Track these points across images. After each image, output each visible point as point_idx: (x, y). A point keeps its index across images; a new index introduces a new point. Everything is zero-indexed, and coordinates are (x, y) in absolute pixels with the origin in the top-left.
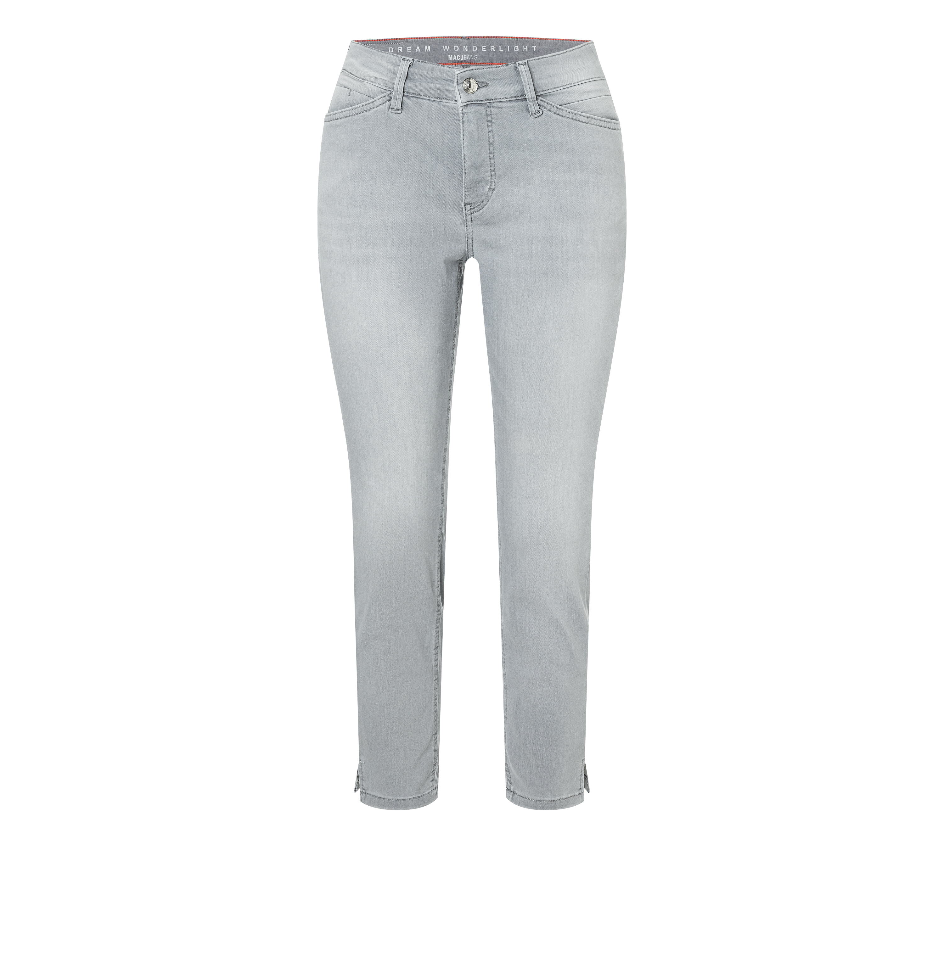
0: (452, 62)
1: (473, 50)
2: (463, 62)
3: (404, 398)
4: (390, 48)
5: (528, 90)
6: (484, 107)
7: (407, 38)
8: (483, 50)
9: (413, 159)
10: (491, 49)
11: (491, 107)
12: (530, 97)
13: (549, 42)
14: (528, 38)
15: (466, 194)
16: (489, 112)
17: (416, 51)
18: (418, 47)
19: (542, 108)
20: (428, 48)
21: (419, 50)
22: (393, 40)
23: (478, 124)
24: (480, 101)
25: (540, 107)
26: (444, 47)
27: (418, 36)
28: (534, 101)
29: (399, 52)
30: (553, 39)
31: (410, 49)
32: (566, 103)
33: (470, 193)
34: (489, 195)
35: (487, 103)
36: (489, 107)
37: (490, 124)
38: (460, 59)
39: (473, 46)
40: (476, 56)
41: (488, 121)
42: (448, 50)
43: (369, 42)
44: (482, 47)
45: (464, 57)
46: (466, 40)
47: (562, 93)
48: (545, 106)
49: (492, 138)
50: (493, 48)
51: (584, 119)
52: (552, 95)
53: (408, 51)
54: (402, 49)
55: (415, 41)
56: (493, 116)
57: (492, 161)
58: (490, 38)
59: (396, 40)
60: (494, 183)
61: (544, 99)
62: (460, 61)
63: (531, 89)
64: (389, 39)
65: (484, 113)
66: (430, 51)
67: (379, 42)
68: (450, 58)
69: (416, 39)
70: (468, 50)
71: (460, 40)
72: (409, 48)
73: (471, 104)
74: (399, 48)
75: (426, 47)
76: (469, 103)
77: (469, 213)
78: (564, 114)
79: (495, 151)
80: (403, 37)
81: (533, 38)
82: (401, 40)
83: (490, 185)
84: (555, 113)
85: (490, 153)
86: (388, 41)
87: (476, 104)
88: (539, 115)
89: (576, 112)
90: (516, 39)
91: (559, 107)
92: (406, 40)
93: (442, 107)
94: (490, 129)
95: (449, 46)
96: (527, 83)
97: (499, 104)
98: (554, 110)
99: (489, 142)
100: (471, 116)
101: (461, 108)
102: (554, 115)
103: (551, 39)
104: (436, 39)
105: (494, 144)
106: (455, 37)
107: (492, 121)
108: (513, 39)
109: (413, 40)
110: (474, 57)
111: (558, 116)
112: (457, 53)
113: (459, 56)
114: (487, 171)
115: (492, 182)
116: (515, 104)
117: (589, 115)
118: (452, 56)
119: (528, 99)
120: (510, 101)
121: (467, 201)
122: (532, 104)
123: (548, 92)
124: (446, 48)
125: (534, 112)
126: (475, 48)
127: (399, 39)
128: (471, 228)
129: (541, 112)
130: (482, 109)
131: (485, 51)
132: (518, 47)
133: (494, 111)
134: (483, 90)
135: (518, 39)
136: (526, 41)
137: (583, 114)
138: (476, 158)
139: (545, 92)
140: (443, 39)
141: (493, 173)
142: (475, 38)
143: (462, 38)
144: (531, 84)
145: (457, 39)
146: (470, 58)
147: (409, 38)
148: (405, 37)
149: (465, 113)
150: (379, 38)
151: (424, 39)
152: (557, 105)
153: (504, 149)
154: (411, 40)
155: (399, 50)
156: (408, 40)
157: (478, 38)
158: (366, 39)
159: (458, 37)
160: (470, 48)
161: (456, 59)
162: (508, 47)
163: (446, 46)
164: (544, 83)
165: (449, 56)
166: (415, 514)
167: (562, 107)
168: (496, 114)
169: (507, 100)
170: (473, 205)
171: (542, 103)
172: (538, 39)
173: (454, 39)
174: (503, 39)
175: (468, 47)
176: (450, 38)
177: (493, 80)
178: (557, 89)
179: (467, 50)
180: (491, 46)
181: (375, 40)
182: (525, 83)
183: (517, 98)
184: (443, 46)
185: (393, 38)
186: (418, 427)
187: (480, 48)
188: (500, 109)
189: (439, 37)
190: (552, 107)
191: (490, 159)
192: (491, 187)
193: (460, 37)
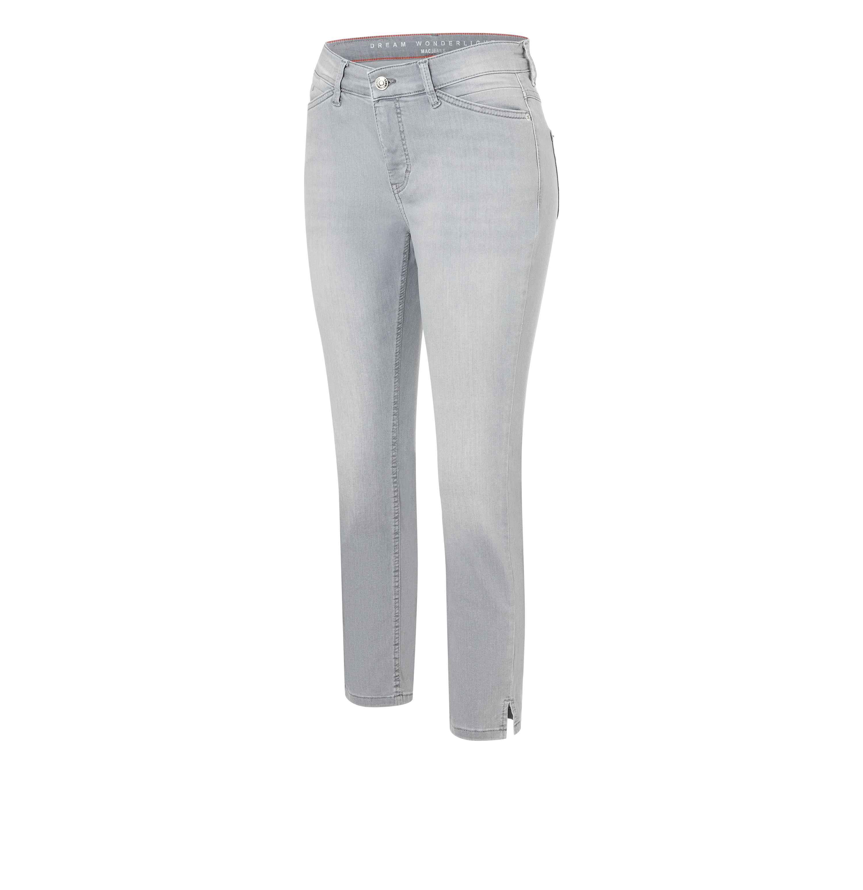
0: (424, 55)
1: (442, 45)
2: (434, 55)
3: (347, 351)
4: (371, 44)
5: (427, 84)
6: (393, 102)
7: (385, 36)
8: (450, 45)
9: (350, 145)
10: (457, 43)
11: (400, 102)
12: (429, 91)
13: (506, 37)
14: (487, 34)
15: (390, 175)
16: (397, 106)
17: (394, 46)
18: (395, 43)
19: (441, 100)
20: (403, 44)
21: (396, 45)
22: (374, 38)
23: (388, 116)
24: (391, 96)
25: (438, 98)
26: (418, 42)
27: (395, 34)
28: (433, 94)
29: (379, 47)
30: (509, 35)
31: (389, 45)
32: (463, 94)
33: (393, 174)
34: (407, 176)
35: (395, 98)
36: (398, 101)
37: (399, 116)
38: (431, 52)
39: (442, 42)
40: (444, 50)
41: (398, 113)
42: (420, 45)
43: (354, 40)
44: (450, 42)
45: (434, 51)
46: (435, 36)
47: (460, 85)
48: (443, 98)
49: (402, 127)
50: (458, 42)
51: (478, 109)
52: (452, 87)
53: (387, 47)
54: (381, 45)
55: (392, 38)
56: (401, 109)
57: (405, 147)
58: (456, 35)
59: (376, 38)
60: (409, 165)
61: (442, 92)
62: (431, 54)
63: (429, 83)
64: (371, 37)
65: (393, 106)
66: (405, 46)
67: (362, 39)
68: (423, 51)
69: (393, 37)
70: (438, 44)
71: (431, 36)
72: (387, 44)
73: (383, 99)
74: (379, 44)
75: (402, 43)
76: (381, 98)
77: (396, 192)
78: (460, 104)
79: (406, 138)
80: (382, 35)
81: (492, 34)
82: (380, 38)
83: (406, 168)
84: (452, 104)
85: (403, 140)
86: (370, 38)
87: (386, 99)
88: (437, 106)
89: (470, 102)
90: (477, 35)
91: (456, 98)
92: (384, 37)
93: (366, 102)
94: (400, 119)
95: (421, 42)
96: (426, 79)
97: (405, 99)
98: (451, 100)
99: (400, 131)
100: (382, 110)
101: (373, 103)
102: (450, 105)
103: (507, 35)
104: (410, 36)
105: (404, 132)
106: (427, 34)
107: (401, 113)
108: (475, 35)
109: (391, 37)
110: (443, 51)
111: (455, 106)
112: (428, 48)
113: (430, 50)
114: (402, 156)
115: (408, 165)
116: (418, 97)
117: (482, 105)
118: (424, 50)
119: (427, 93)
120: (414, 95)
121: (392, 182)
122: (431, 96)
123: (447, 85)
124: (419, 43)
125: (433, 103)
126: (443, 42)
127: (379, 36)
128: (401, 205)
129: (439, 103)
130: (391, 104)
131: (452, 45)
132: (479, 42)
133: (402, 104)
134: (392, 86)
135: (480, 35)
136: (486, 36)
137: (477, 104)
138: (390, 144)
139: (445, 86)
140: (416, 36)
141: (407, 157)
142: (443, 35)
143: (432, 34)
144: (429, 79)
145: (428, 36)
146: (439, 51)
147: (387, 36)
148: (384, 35)
149: (377, 107)
150: (362, 36)
151: (400, 36)
152: (453, 96)
153: (412, 136)
154: (389, 37)
155: (379, 46)
156: (387, 37)
157: (445, 35)
158: (351, 38)
159: (428, 34)
160: (439, 43)
161: (427, 53)
162: (471, 41)
163: (419, 42)
164: (443, 78)
165: (422, 50)
166: (361, 451)
167: (458, 98)
168: (404, 107)
169: (411, 94)
170: (398, 185)
171: (441, 95)
172: (496, 34)
173: (426, 36)
174: (467, 35)
175: (437, 42)
176: (422, 35)
177: (400, 77)
178: (456, 82)
179: (436, 45)
180: (457, 41)
181: (358, 38)
182: (424, 78)
183: (420, 93)
184: (416, 42)
185: (374, 35)
186: (361, 376)
187: (447, 43)
188: (406, 103)
189: (413, 35)
190: (449, 98)
191: (403, 145)
192: (408, 169)
193: (430, 34)
